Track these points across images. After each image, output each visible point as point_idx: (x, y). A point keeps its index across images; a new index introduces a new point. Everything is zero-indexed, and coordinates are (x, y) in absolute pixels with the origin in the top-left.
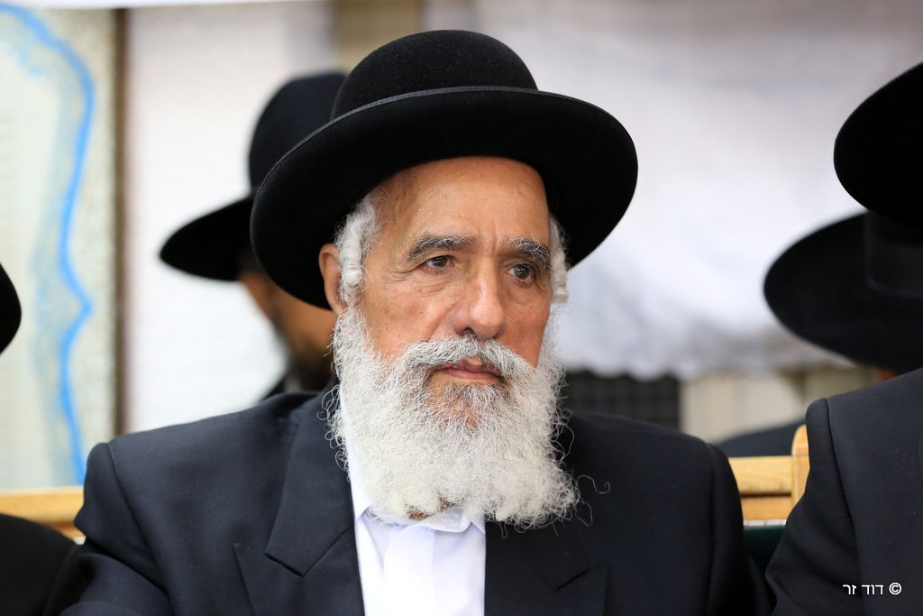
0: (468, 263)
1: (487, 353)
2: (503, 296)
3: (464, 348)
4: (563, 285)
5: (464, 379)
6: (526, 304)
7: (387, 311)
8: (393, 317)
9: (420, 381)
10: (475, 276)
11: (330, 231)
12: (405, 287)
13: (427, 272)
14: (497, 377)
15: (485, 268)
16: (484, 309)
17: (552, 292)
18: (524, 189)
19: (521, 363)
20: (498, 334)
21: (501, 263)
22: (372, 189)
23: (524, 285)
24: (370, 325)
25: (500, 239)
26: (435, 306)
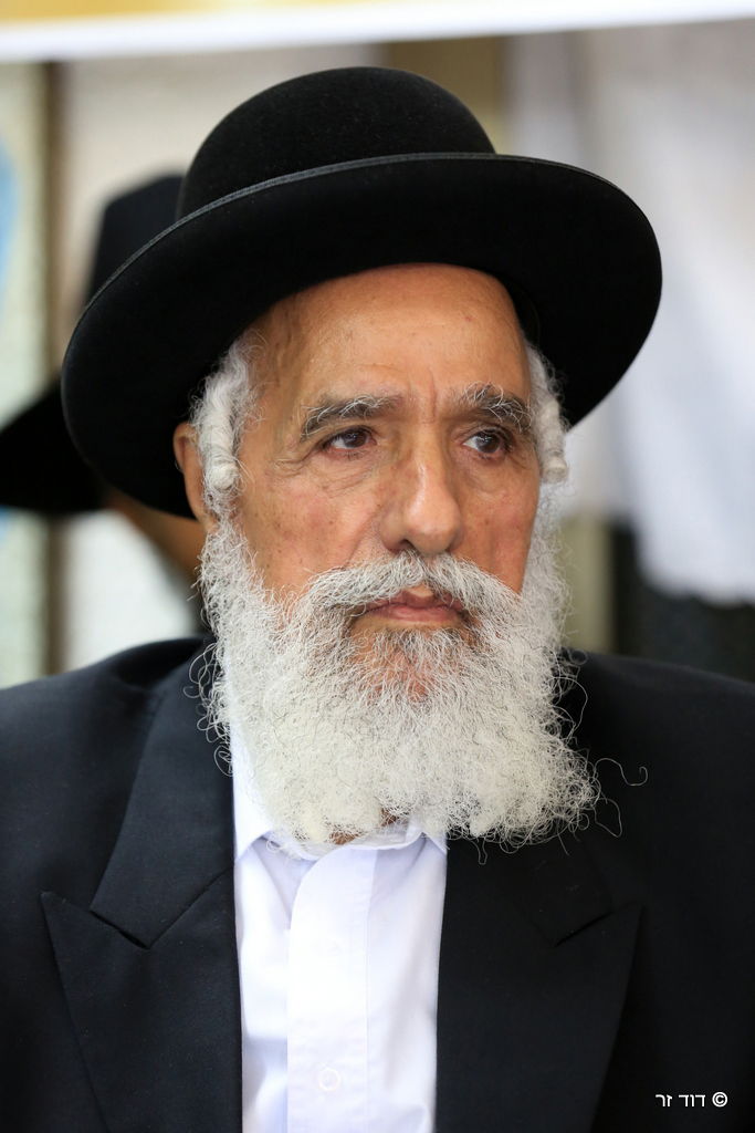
0: (397, 438)
1: (439, 576)
2: (456, 486)
3: (402, 574)
4: (559, 454)
5: (407, 620)
6: (495, 492)
7: (277, 525)
8: (287, 534)
9: (337, 629)
10: (409, 455)
11: (183, 403)
12: (302, 484)
13: (334, 457)
14: (459, 616)
15: (424, 438)
16: (427, 510)
17: (541, 465)
18: (474, 312)
19: (494, 587)
20: (453, 545)
21: (449, 431)
22: (241, 333)
23: (490, 462)
24: (254, 547)
25: (442, 396)
26: (353, 512)
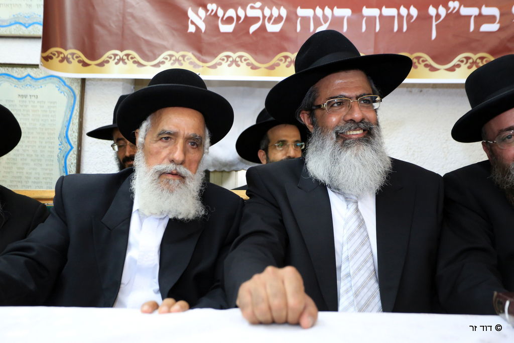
0: (176, 140)
1: (178, 169)
2: (185, 152)
3: (171, 167)
4: (208, 149)
5: (170, 177)
6: (193, 155)
7: (150, 152)
8: (151, 154)
9: (157, 176)
10: (177, 144)
11: (138, 125)
12: (156, 145)
13: (163, 141)
14: (182, 177)
15: (180, 142)
16: (178, 155)
17: (204, 150)
18: (196, 119)
19: (190, 173)
20: (182, 163)
21: (187, 140)
22: (151, 114)
23: (193, 148)
24: (145, 155)
25: (186, 133)
26: (165, 153)
